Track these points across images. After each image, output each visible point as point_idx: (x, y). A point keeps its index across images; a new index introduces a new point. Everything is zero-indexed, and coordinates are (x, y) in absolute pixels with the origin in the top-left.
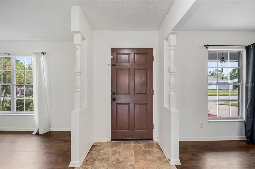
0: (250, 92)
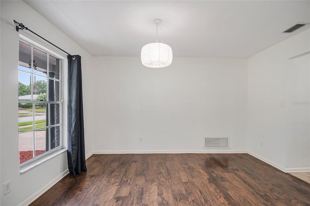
0: (75, 113)
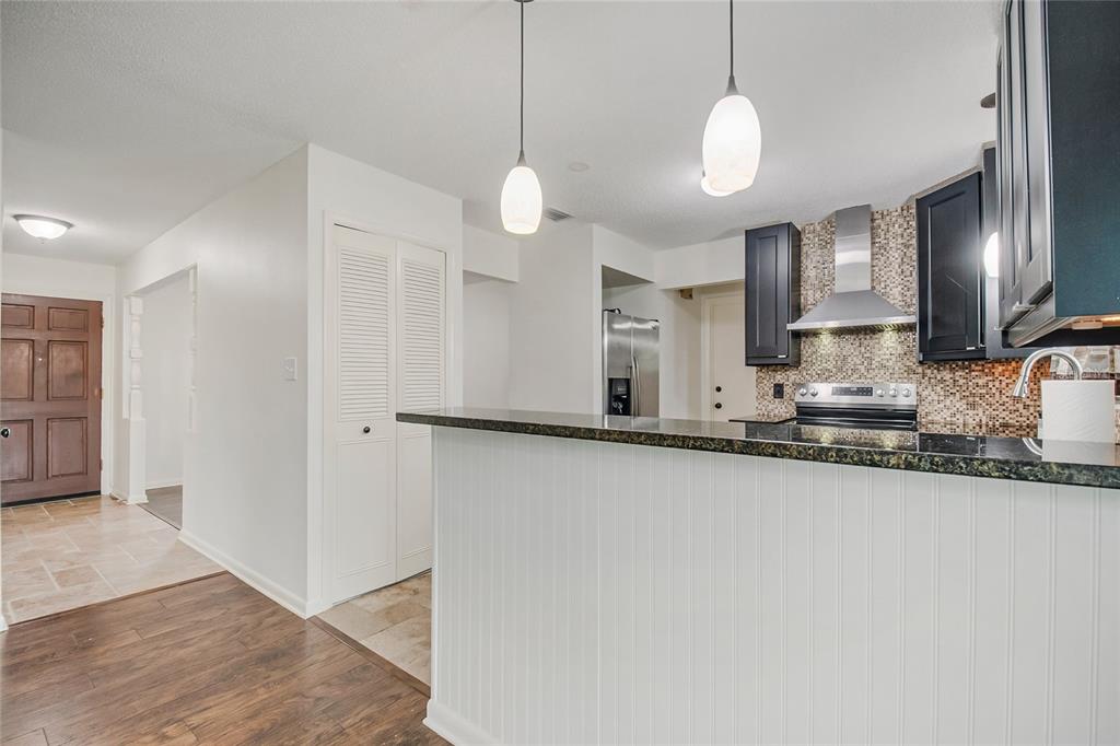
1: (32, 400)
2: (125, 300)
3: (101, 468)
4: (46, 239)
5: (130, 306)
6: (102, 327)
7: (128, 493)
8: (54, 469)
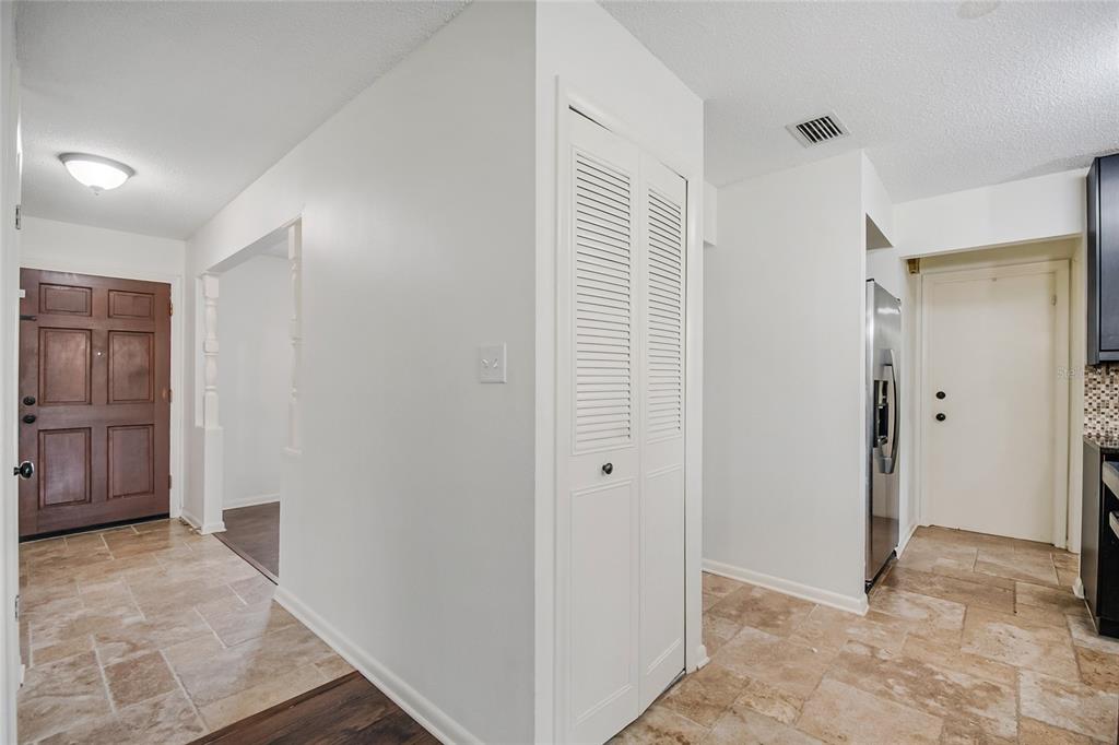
1: (90, 403)
2: (197, 280)
3: (169, 487)
4: (102, 189)
5: (204, 289)
6: (170, 315)
7: (203, 521)
8: (116, 489)
